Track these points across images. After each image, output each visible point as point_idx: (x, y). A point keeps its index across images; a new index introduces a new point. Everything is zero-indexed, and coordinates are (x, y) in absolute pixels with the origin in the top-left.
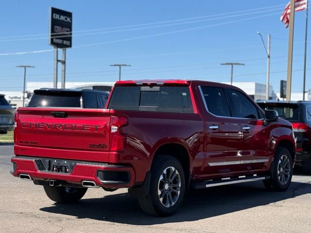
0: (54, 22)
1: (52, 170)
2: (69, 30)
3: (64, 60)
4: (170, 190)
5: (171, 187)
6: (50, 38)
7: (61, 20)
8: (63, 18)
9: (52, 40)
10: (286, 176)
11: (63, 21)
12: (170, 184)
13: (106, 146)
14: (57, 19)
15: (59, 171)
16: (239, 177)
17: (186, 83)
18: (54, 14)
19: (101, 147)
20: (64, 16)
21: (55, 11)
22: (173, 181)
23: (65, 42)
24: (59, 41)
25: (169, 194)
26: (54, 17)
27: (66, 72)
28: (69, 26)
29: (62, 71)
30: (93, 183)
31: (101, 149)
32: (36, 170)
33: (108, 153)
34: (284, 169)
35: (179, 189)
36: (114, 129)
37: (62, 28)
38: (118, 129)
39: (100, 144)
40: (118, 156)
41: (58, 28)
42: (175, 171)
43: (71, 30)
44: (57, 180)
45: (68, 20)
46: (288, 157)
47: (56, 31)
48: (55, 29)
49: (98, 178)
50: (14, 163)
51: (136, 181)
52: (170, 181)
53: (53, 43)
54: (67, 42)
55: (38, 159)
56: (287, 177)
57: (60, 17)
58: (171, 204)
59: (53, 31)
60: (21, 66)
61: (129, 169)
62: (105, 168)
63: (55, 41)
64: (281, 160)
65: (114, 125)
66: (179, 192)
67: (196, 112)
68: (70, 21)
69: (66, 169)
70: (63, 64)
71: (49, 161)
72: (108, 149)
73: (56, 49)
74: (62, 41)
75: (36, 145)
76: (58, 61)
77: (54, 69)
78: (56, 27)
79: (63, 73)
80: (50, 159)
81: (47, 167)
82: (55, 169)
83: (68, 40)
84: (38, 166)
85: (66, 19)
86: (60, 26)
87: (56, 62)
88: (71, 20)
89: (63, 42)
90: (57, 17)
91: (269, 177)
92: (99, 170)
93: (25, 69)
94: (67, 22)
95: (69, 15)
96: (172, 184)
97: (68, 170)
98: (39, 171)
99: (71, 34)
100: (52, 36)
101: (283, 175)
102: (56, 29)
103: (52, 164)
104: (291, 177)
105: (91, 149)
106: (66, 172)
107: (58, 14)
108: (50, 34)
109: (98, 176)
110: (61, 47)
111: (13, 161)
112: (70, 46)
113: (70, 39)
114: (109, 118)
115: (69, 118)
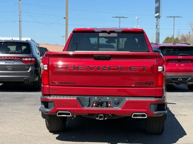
13: (153, 83)
19: (148, 84)
30: (145, 115)
31: (148, 86)
33: (155, 89)
39: (147, 82)
69: (107, 104)
72: (154, 85)
80: (91, 97)
82: (94, 105)
84: (81, 103)
92: (151, 103)
97: (109, 105)
98: (83, 108)
103: (92, 101)
105: (138, 86)
106: (107, 106)
109: (150, 108)
115: (112, 60)
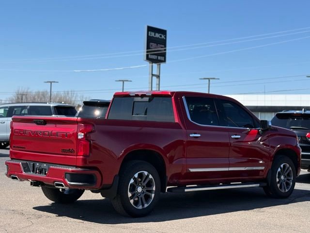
0: (150, 40)
1: (35, 172)
2: (163, 46)
3: (158, 74)
4: (143, 193)
5: (145, 191)
6: (145, 54)
7: (156, 38)
8: (157, 35)
9: (147, 56)
10: (288, 184)
11: (158, 38)
12: (143, 187)
13: (74, 151)
14: (153, 36)
15: (41, 173)
16: (231, 183)
17: (169, 94)
18: (149, 32)
19: (70, 152)
20: (159, 33)
21: (150, 29)
22: (146, 185)
23: (159, 58)
24: (154, 57)
25: (143, 196)
26: (149, 35)
27: (160, 86)
28: (164, 43)
29: (157, 84)
30: (62, 185)
31: (70, 154)
32: (22, 172)
33: (76, 157)
34: (285, 177)
35: (154, 192)
36: (81, 136)
37: (157, 45)
38: (84, 136)
39: (70, 150)
40: (84, 161)
41: (153, 45)
42: (148, 176)
43: (165, 47)
44: (37, 181)
45: (163, 37)
46: (290, 165)
47: (151, 47)
48: (150, 45)
49: (66, 180)
50: (7, 165)
51: (103, 184)
52: (143, 185)
53: (148, 58)
54: (162, 57)
55: (25, 162)
56: (290, 185)
57: (155, 35)
58: (143, 205)
59: (148, 47)
60: (120, 81)
61: (95, 172)
62: (72, 171)
63: (150, 56)
64: (281, 168)
65: (81, 131)
66: (153, 195)
67: (177, 121)
68: (164, 38)
69: (45, 172)
70: (157, 78)
71: (33, 164)
72: (75, 154)
73: (151, 64)
74: (156, 57)
75: (24, 149)
76: (153, 75)
77: (149, 83)
78: (151, 44)
79: (158, 86)
80: (34, 162)
81: (31, 169)
82: (37, 171)
83: (163, 56)
84: (24, 168)
85: (161, 36)
86: (155, 43)
87: (151, 76)
88: (166, 37)
89: (158, 58)
90: (152, 34)
91: (265, 184)
92: (66, 172)
93: (123, 83)
94: (161, 39)
95: (164, 32)
96: (146, 187)
98: (24, 173)
99: (165, 50)
100: (147, 52)
101: (285, 183)
102: (152, 46)
103: (36, 167)
104: (294, 185)
105: (63, 153)
106: (45, 174)
107: (153, 32)
108: (146, 50)
109: (66, 178)
110: (155, 63)
111: (7, 163)
112: (164, 61)
113: (164, 55)
114: (76, 126)
